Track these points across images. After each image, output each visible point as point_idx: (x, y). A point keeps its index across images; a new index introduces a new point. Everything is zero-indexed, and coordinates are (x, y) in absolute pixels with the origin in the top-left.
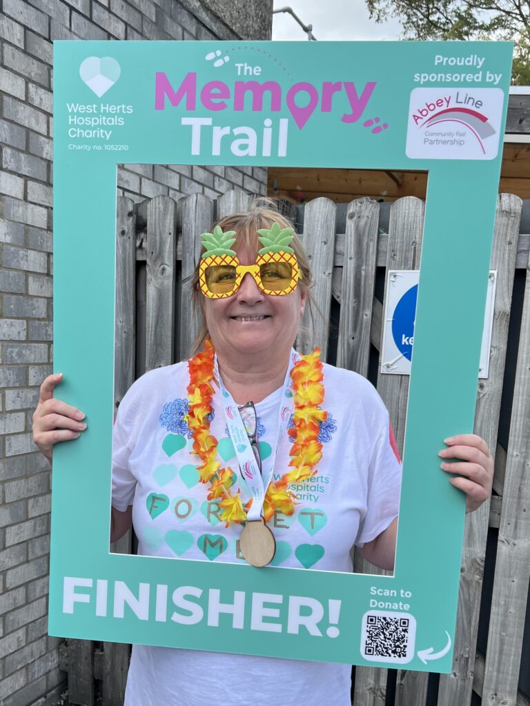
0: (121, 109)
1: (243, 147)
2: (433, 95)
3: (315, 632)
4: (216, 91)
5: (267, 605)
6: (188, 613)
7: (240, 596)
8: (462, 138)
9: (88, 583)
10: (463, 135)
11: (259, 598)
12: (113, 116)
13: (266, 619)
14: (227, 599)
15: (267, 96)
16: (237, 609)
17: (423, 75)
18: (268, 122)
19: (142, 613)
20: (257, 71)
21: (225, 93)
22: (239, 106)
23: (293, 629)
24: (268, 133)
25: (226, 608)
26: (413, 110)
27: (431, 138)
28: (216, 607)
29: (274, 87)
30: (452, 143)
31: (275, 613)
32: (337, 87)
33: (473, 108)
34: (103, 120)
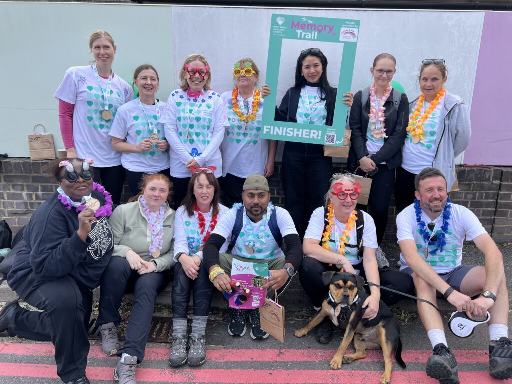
0: (285, 28)
1: (308, 37)
2: (345, 29)
3: (316, 138)
5: (307, 132)
6: (290, 134)
7: (301, 130)
9: (269, 127)
10: (350, 37)
11: (305, 131)
12: (283, 29)
13: (306, 135)
14: (298, 131)
15: (314, 27)
16: (300, 133)
17: (344, 25)
18: (313, 32)
19: (280, 134)
20: (312, 22)
21: (305, 26)
22: (308, 29)
23: (311, 137)
24: (313, 35)
25: (298, 133)
26: (341, 32)
28: (296, 133)
29: (315, 26)
30: (348, 39)
31: (308, 134)
32: (327, 26)
33: (353, 32)
34: (281, 30)
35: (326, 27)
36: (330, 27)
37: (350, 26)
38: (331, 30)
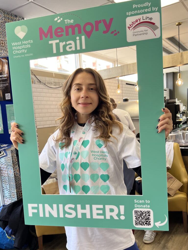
0: (29, 42)
1: (70, 48)
2: (134, 18)
3: (116, 218)
4: (59, 30)
5: (98, 209)
6: (71, 214)
7: (88, 206)
8: (146, 32)
9: (36, 205)
10: (147, 31)
11: (94, 207)
12: (26, 44)
13: (98, 214)
14: (83, 208)
15: (76, 29)
16: (87, 211)
17: (129, 13)
18: (78, 38)
19: (55, 215)
20: (72, 21)
21: (62, 31)
22: (67, 34)
23: (108, 217)
24: (78, 42)
25: (84, 211)
26: (128, 25)
27: (135, 34)
28: (80, 211)
29: (78, 26)
30: (143, 34)
31: (101, 212)
32: (100, 22)
33: (149, 21)
34: (24, 46)
35: (97, 23)
36: (104, 21)
37: (142, 11)
38: (108, 27)
